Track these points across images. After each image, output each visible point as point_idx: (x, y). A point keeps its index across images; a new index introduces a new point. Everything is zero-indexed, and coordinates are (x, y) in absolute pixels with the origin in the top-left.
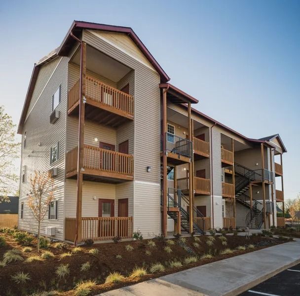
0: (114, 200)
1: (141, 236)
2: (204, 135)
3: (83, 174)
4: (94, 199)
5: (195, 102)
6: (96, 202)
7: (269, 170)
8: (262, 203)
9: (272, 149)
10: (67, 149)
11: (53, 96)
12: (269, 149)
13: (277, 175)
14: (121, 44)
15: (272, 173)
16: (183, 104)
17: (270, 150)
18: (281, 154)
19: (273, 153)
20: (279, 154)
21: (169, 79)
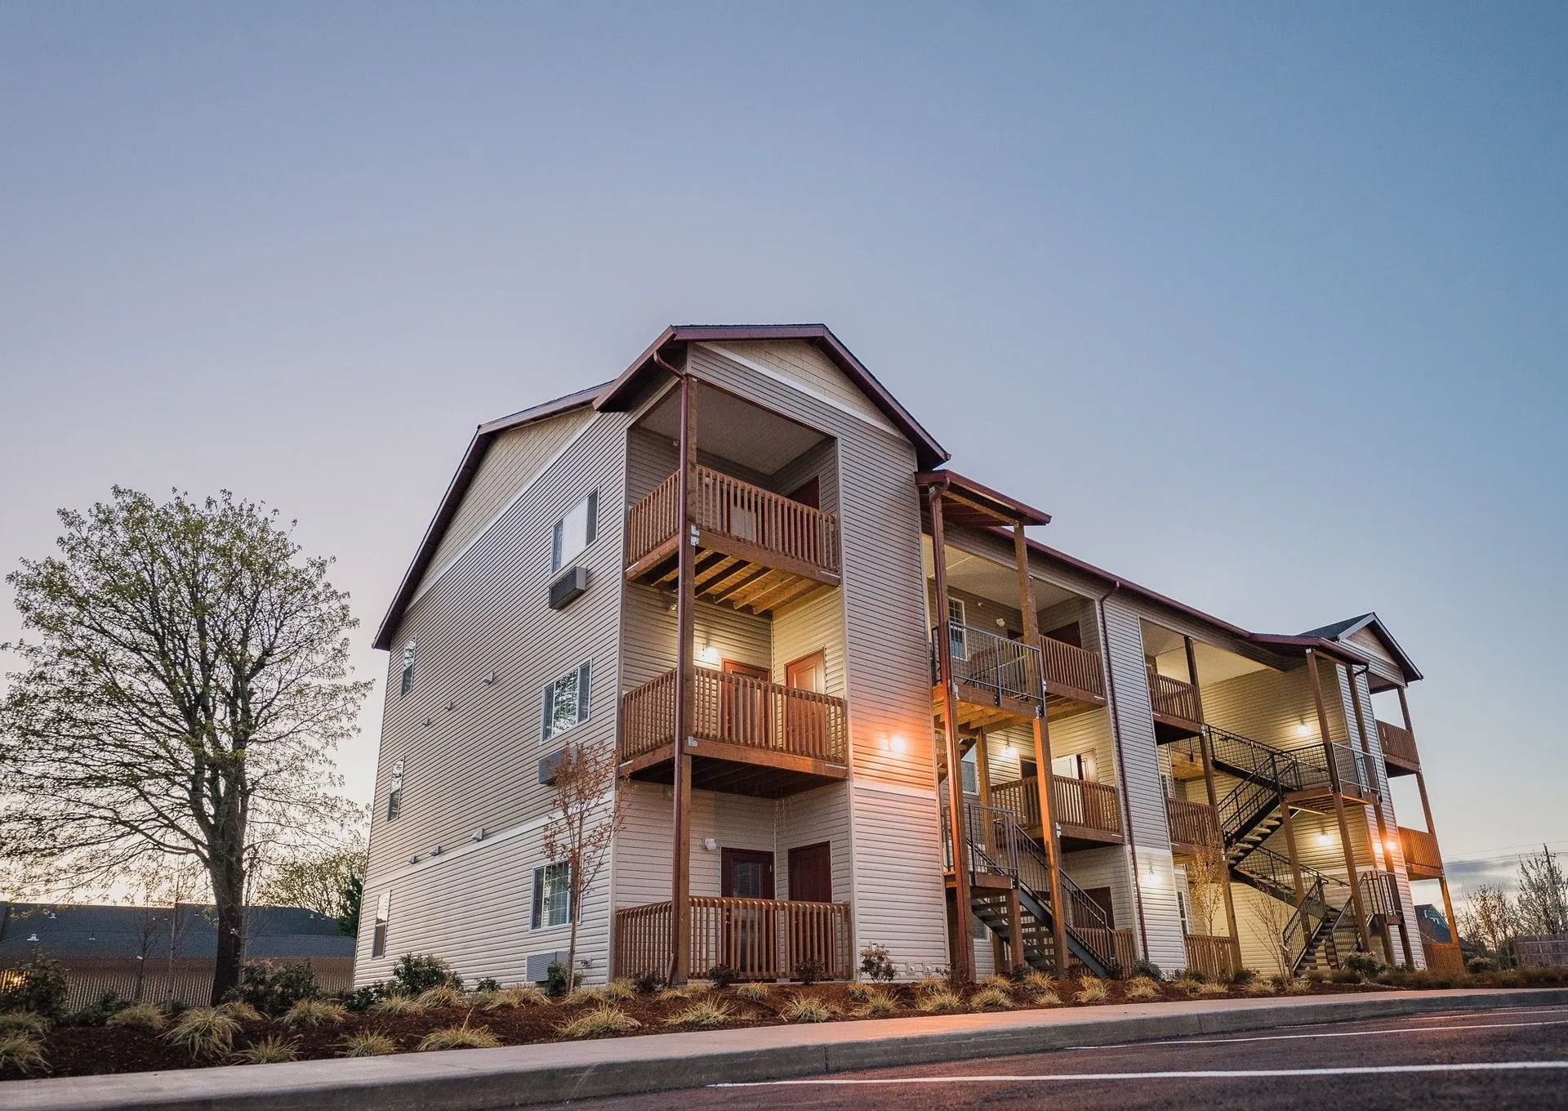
0: (771, 854)
1: (889, 967)
2: (1075, 626)
3: (694, 758)
4: (706, 848)
5: (1040, 520)
6: (712, 857)
7: (1356, 745)
8: (1347, 880)
9: (1356, 668)
10: (622, 686)
11: (559, 526)
12: (1341, 669)
13: (1393, 770)
14: (792, 369)
15: (1369, 761)
16: (994, 528)
17: (1349, 672)
18: (1400, 688)
19: (1361, 682)
20: (1392, 686)
21: (947, 457)
